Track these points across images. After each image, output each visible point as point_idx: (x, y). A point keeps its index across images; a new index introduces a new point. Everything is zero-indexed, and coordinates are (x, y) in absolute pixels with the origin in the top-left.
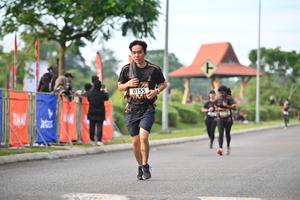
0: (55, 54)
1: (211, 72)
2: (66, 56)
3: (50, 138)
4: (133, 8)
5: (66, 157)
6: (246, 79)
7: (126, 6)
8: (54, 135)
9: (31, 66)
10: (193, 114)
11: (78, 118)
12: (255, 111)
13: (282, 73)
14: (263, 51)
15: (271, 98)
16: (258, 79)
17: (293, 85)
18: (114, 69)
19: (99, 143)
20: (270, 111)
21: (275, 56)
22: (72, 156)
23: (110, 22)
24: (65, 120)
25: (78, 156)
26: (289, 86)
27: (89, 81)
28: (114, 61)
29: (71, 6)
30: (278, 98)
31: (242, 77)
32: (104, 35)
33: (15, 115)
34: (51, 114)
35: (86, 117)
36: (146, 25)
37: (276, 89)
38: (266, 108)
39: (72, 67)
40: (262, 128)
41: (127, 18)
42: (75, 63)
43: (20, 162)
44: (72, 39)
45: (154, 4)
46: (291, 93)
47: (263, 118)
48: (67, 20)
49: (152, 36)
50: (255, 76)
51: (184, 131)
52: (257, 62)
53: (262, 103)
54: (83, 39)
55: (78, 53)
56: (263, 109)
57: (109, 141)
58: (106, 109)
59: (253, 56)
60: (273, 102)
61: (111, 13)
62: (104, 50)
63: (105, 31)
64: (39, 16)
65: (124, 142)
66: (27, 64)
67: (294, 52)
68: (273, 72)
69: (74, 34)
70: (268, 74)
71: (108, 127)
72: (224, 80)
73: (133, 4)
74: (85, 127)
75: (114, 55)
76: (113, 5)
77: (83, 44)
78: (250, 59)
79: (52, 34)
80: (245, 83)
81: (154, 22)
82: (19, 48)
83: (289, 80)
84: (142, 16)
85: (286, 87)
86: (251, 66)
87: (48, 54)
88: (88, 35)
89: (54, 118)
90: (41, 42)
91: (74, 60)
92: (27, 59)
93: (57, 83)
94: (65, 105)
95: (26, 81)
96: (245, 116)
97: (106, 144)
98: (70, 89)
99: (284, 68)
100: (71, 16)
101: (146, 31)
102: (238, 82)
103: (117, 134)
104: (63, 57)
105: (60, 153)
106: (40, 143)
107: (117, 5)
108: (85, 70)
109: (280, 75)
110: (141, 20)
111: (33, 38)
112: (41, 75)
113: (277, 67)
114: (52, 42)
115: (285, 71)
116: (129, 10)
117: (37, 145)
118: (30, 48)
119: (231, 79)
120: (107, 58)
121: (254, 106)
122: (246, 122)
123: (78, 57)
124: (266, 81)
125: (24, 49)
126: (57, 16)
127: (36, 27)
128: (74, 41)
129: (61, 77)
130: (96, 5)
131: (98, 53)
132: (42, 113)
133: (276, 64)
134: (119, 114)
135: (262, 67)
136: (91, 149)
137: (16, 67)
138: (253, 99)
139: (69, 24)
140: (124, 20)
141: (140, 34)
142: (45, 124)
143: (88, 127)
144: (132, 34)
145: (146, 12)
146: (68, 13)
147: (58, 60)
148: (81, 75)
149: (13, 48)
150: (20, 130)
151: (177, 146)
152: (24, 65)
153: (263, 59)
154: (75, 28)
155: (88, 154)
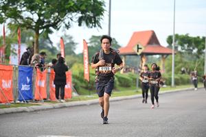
0: (31, 38)
1: (140, 51)
2: (39, 40)
3: (28, 97)
4: (86, 6)
5: (39, 110)
6: (165, 56)
7: (81, 6)
8: (31, 95)
9: (15, 47)
10: (128, 80)
11: (48, 83)
12: (171, 78)
13: (190, 52)
14: (177, 36)
15: (182, 69)
16: (173, 56)
17: (198, 60)
18: (72, 49)
19: (62, 101)
20: (181, 78)
21: (185, 40)
22: (43, 110)
23: (70, 16)
24: (38, 84)
25: (47, 109)
26: (195, 61)
27: (55, 57)
28: (73, 43)
29: (43, 5)
30: (187, 69)
31: (162, 54)
32: (66, 25)
33: (3, 81)
34: (28, 80)
35: (53, 82)
36: (95, 18)
37: (185, 63)
38: (179, 76)
39: (43, 48)
40: (176, 90)
41: (82, 13)
42: (45, 45)
43: (7, 113)
44: (43, 28)
45: (101, 4)
46: (196, 65)
47: (177, 83)
48: (40, 15)
49: (99, 26)
50: (171, 54)
51: (122, 92)
52: (173, 45)
53: (176, 73)
54: (51, 28)
55: (48, 38)
56: (177, 77)
57: (69, 99)
58: (67, 77)
59: (170, 40)
60: (183, 72)
61: (71, 10)
62: (66, 36)
63: (67, 23)
64: (21, 12)
65: (80, 100)
66: (12, 45)
67: (198, 37)
68: (184, 51)
69: (45, 25)
70: (180, 53)
71: (68, 89)
72: (150, 57)
73: (86, 4)
74: (52, 89)
75: (73, 39)
76: (72, 4)
77: (51, 32)
78: (168, 42)
79: (30, 24)
80: (164, 59)
81: (101, 16)
82: (7, 35)
83: (195, 57)
84: (92, 12)
85: (193, 62)
86: (168, 47)
87: (27, 38)
88: (54, 25)
89: (31, 83)
90: (22, 30)
91: (45, 42)
92: (11, 42)
93: (33, 59)
94: (38, 74)
95: (11, 57)
96: (164, 82)
97: (67, 101)
98: (42, 63)
99: (191, 48)
100: (43, 12)
101: (95, 23)
102: (159, 58)
103: (75, 94)
104: (37, 40)
105: (35, 107)
106: (21, 101)
107: (75, 4)
108: (53, 50)
109: (189, 53)
110: (92, 15)
111: (16, 28)
112: (22, 54)
113: (186, 48)
114: (29, 30)
115: (192, 50)
116: (83, 8)
117: (19, 102)
118: (14, 35)
119: (154, 56)
120: (68, 41)
121: (171, 75)
122: (165, 86)
123: (48, 40)
124: (179, 58)
125: (10, 35)
126: (33, 12)
127: (18, 20)
128: (45, 29)
129: (35, 55)
130: (60, 4)
131: (61, 38)
132: (22, 80)
133: (186, 46)
134: (76, 81)
135: (176, 48)
136: (57, 105)
137: (4, 47)
138: (170, 70)
139: (42, 18)
140: (80, 15)
141: (91, 25)
142: (25, 87)
143: (54, 89)
144: (85, 24)
145: (95, 9)
146: (41, 10)
147: (33, 43)
148: (50, 53)
149: (2, 34)
150: (7, 91)
151: (117, 102)
152: (10, 46)
153: (177, 42)
154: (46, 20)
155: (54, 108)
